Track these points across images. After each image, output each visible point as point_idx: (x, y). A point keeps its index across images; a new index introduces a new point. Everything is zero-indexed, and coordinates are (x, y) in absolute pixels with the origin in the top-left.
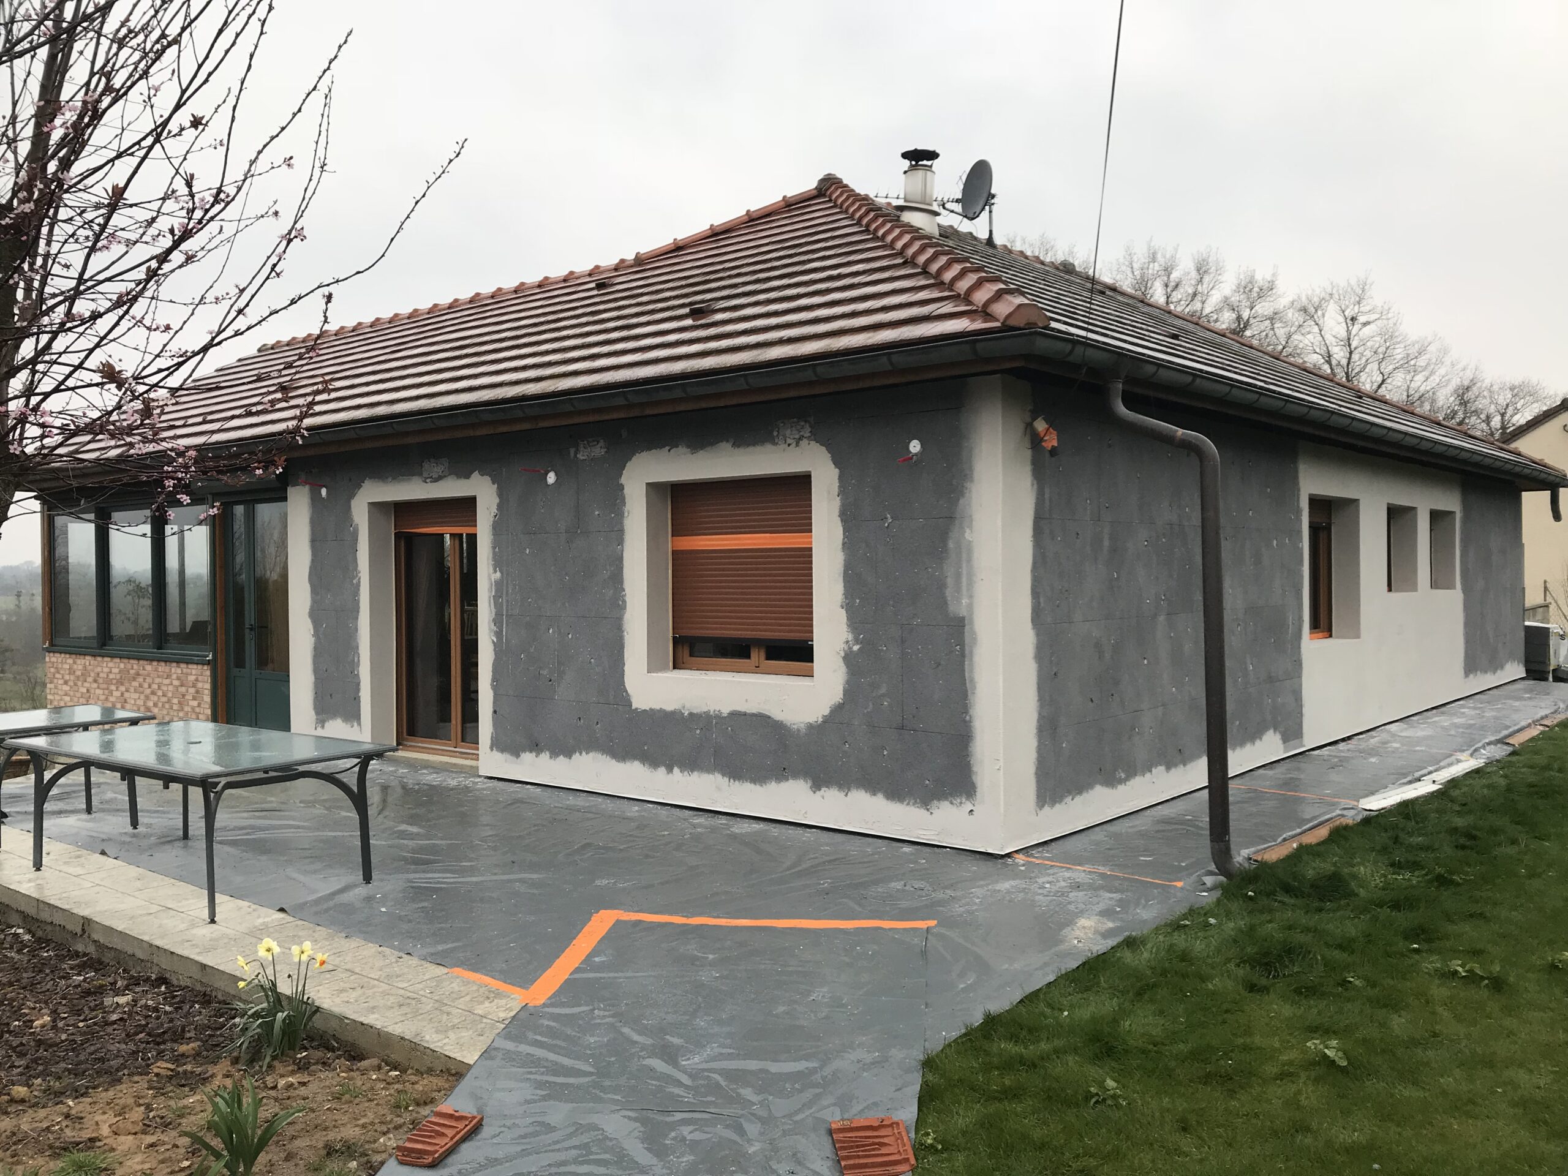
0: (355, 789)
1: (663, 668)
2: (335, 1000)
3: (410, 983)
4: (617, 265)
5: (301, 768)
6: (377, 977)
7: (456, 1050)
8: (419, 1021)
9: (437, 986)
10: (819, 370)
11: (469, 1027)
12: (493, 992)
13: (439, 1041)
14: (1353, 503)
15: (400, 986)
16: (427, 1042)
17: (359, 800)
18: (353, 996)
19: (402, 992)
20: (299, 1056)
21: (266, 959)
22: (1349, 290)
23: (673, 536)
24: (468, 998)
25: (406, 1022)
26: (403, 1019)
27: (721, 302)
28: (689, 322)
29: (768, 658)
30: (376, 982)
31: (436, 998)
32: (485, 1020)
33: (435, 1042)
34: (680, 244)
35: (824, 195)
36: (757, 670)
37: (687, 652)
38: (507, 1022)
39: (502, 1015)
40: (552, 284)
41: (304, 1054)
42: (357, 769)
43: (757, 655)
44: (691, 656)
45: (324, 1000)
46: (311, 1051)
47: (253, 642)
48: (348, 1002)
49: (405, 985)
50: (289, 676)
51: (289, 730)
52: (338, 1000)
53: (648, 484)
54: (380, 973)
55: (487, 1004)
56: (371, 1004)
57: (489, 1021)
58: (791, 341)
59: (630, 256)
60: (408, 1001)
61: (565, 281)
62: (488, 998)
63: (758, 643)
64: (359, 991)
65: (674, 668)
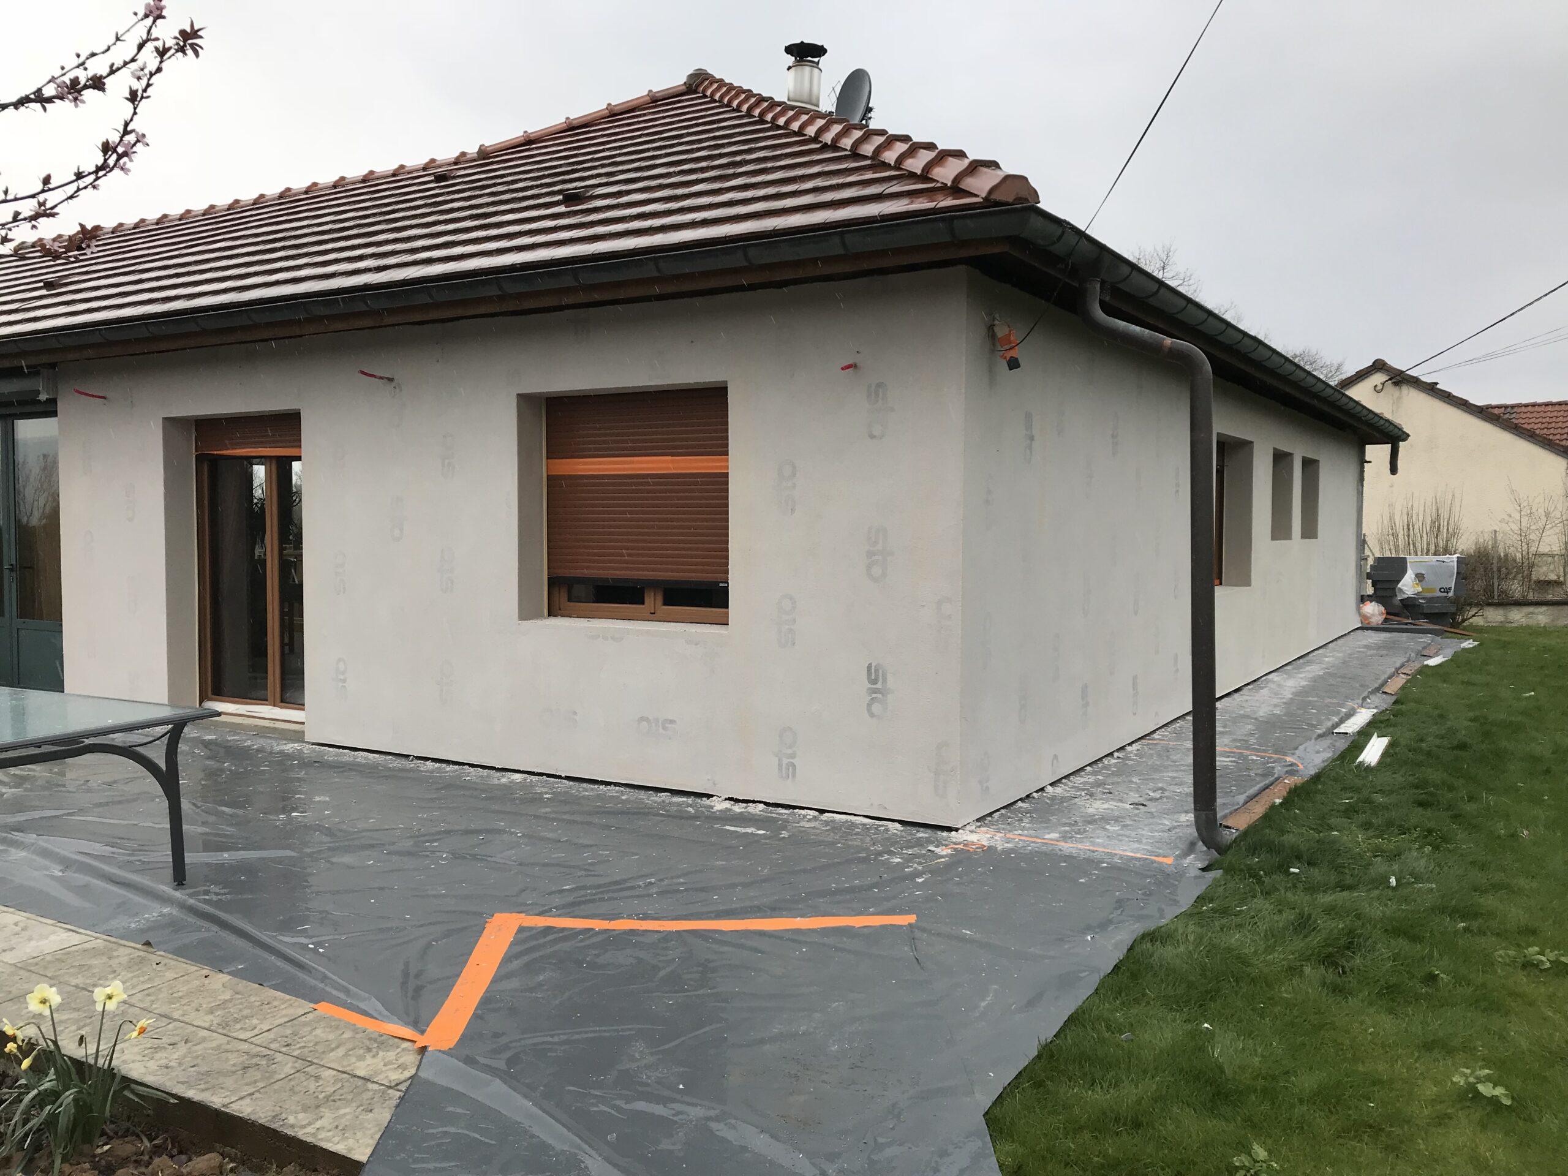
0: (163, 767)
1: (537, 616)
2: (149, 1064)
3: (256, 1031)
4: (457, 158)
5: (87, 741)
6: (206, 1025)
7: (336, 1139)
8: (276, 1091)
9: (295, 1034)
10: (752, 252)
11: (350, 1097)
12: (375, 1040)
13: (309, 1124)
14: (1248, 444)
15: (242, 1037)
16: (292, 1126)
17: (169, 780)
18: (175, 1056)
19: (245, 1046)
20: (99, 1151)
21: (40, 1015)
22: (1155, 254)
23: (547, 458)
24: (341, 1052)
25: (257, 1095)
26: (251, 1090)
27: (600, 188)
28: (561, 209)
29: (666, 603)
30: (205, 1033)
31: (295, 1053)
32: (370, 1086)
33: (304, 1127)
34: (532, 137)
35: (696, 92)
36: (653, 617)
37: (564, 596)
38: (403, 1087)
39: (395, 1076)
40: (378, 179)
41: (106, 1148)
42: (165, 740)
43: (653, 600)
44: (569, 600)
45: (131, 1065)
46: (116, 1142)
47: (14, 585)
48: (167, 1067)
49: (248, 1035)
50: (61, 625)
51: (61, 689)
52: (152, 1065)
53: (520, 396)
54: (211, 1017)
55: (369, 1060)
56: (204, 1069)
57: (376, 1087)
58: (705, 223)
59: (472, 149)
60: (256, 1060)
61: (394, 175)
62: (369, 1050)
63: (654, 584)
64: (182, 1049)
65: (551, 614)
